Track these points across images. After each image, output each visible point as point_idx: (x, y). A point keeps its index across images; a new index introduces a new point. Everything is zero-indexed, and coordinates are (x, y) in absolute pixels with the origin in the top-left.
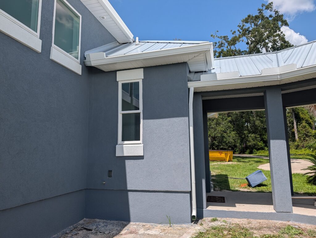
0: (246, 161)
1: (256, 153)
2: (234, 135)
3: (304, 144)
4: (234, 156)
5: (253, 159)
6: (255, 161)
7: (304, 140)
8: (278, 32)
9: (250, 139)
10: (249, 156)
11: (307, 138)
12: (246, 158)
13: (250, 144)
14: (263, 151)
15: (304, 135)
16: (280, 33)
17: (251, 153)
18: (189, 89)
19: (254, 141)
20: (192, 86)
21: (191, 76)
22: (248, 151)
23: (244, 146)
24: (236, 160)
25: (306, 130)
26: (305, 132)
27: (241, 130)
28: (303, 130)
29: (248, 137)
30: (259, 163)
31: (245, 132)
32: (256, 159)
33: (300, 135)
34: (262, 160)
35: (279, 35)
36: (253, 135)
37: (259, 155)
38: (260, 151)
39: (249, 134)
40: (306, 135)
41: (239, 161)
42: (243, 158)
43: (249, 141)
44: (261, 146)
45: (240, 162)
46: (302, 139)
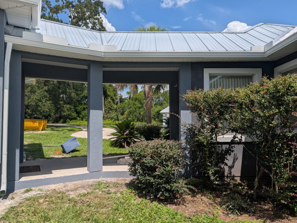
0: (60, 130)
1: (69, 123)
2: (50, 105)
3: (108, 116)
4: (48, 125)
5: (66, 128)
6: (68, 130)
7: (108, 112)
8: (97, 17)
9: (65, 109)
10: (62, 125)
11: (110, 111)
12: (60, 127)
13: (65, 114)
14: (76, 120)
15: (108, 109)
16: (99, 17)
17: (64, 122)
18: (5, 44)
19: (68, 111)
20: (11, 41)
21: (10, 29)
22: (62, 120)
23: (57, 116)
24: (49, 129)
25: (110, 104)
26: (109, 106)
27: (57, 101)
28: (109, 104)
29: (63, 107)
30: (72, 132)
31: (60, 102)
32: (69, 128)
33: (106, 108)
34: (74, 129)
35: (98, 19)
36: (68, 106)
37: (72, 124)
38: (73, 121)
39: (64, 105)
40: (110, 109)
41: (52, 130)
42: (57, 127)
43: (64, 112)
44: (74, 116)
45: (54, 130)
46: (107, 111)
